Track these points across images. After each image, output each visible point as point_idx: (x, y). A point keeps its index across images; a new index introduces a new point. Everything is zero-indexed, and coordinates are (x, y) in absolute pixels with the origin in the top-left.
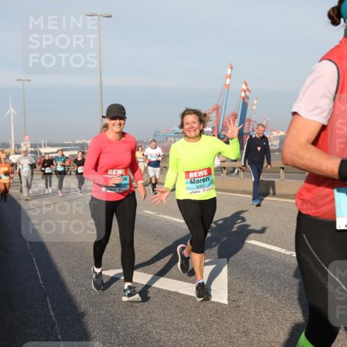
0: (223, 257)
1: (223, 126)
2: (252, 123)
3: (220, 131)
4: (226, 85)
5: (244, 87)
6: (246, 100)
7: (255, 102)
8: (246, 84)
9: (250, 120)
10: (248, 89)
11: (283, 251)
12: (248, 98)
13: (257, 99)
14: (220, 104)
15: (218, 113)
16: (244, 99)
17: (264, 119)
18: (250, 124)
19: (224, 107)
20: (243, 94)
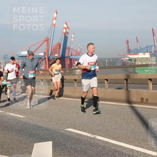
0: (49, 141)
1: (51, 52)
2: (71, 50)
3: (49, 55)
4: (53, 24)
5: (65, 26)
6: (67, 34)
7: (73, 36)
8: (66, 24)
9: (69, 48)
10: (68, 27)
11: (89, 135)
12: (68, 33)
13: (74, 34)
14: (49, 37)
15: (48, 43)
16: (65, 34)
17: (79, 48)
18: (69, 50)
19: (52, 39)
20: (64, 31)
